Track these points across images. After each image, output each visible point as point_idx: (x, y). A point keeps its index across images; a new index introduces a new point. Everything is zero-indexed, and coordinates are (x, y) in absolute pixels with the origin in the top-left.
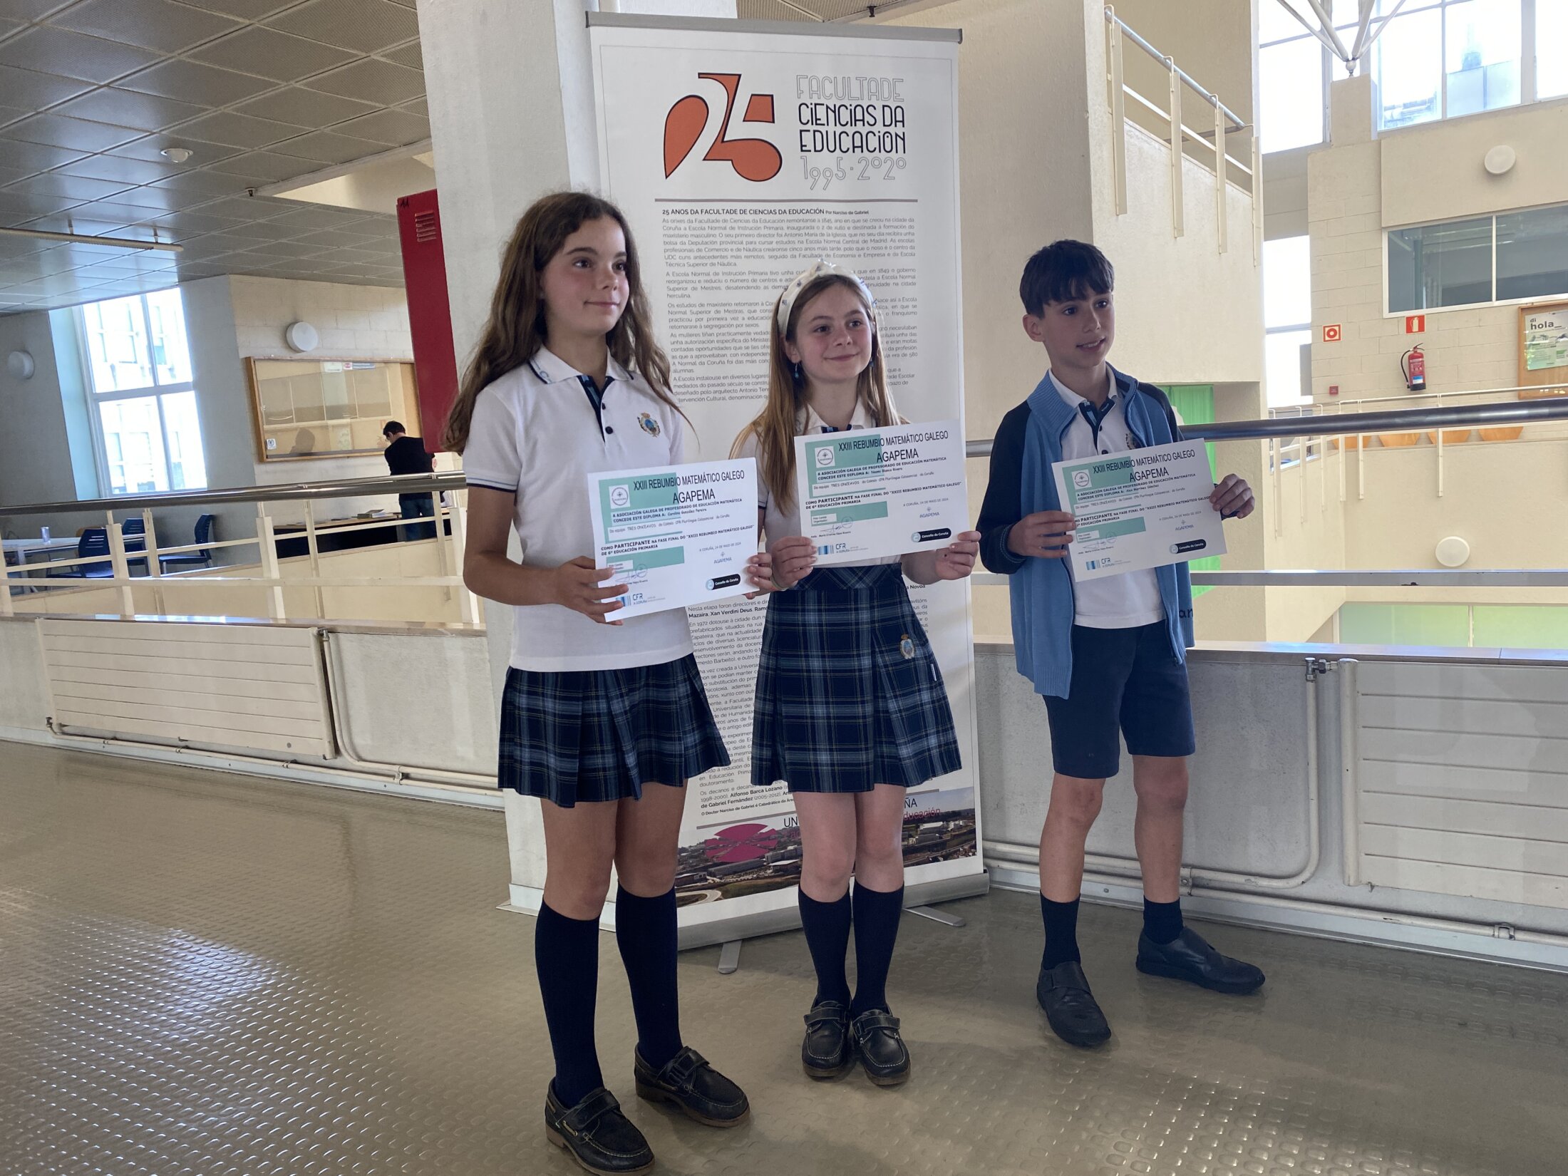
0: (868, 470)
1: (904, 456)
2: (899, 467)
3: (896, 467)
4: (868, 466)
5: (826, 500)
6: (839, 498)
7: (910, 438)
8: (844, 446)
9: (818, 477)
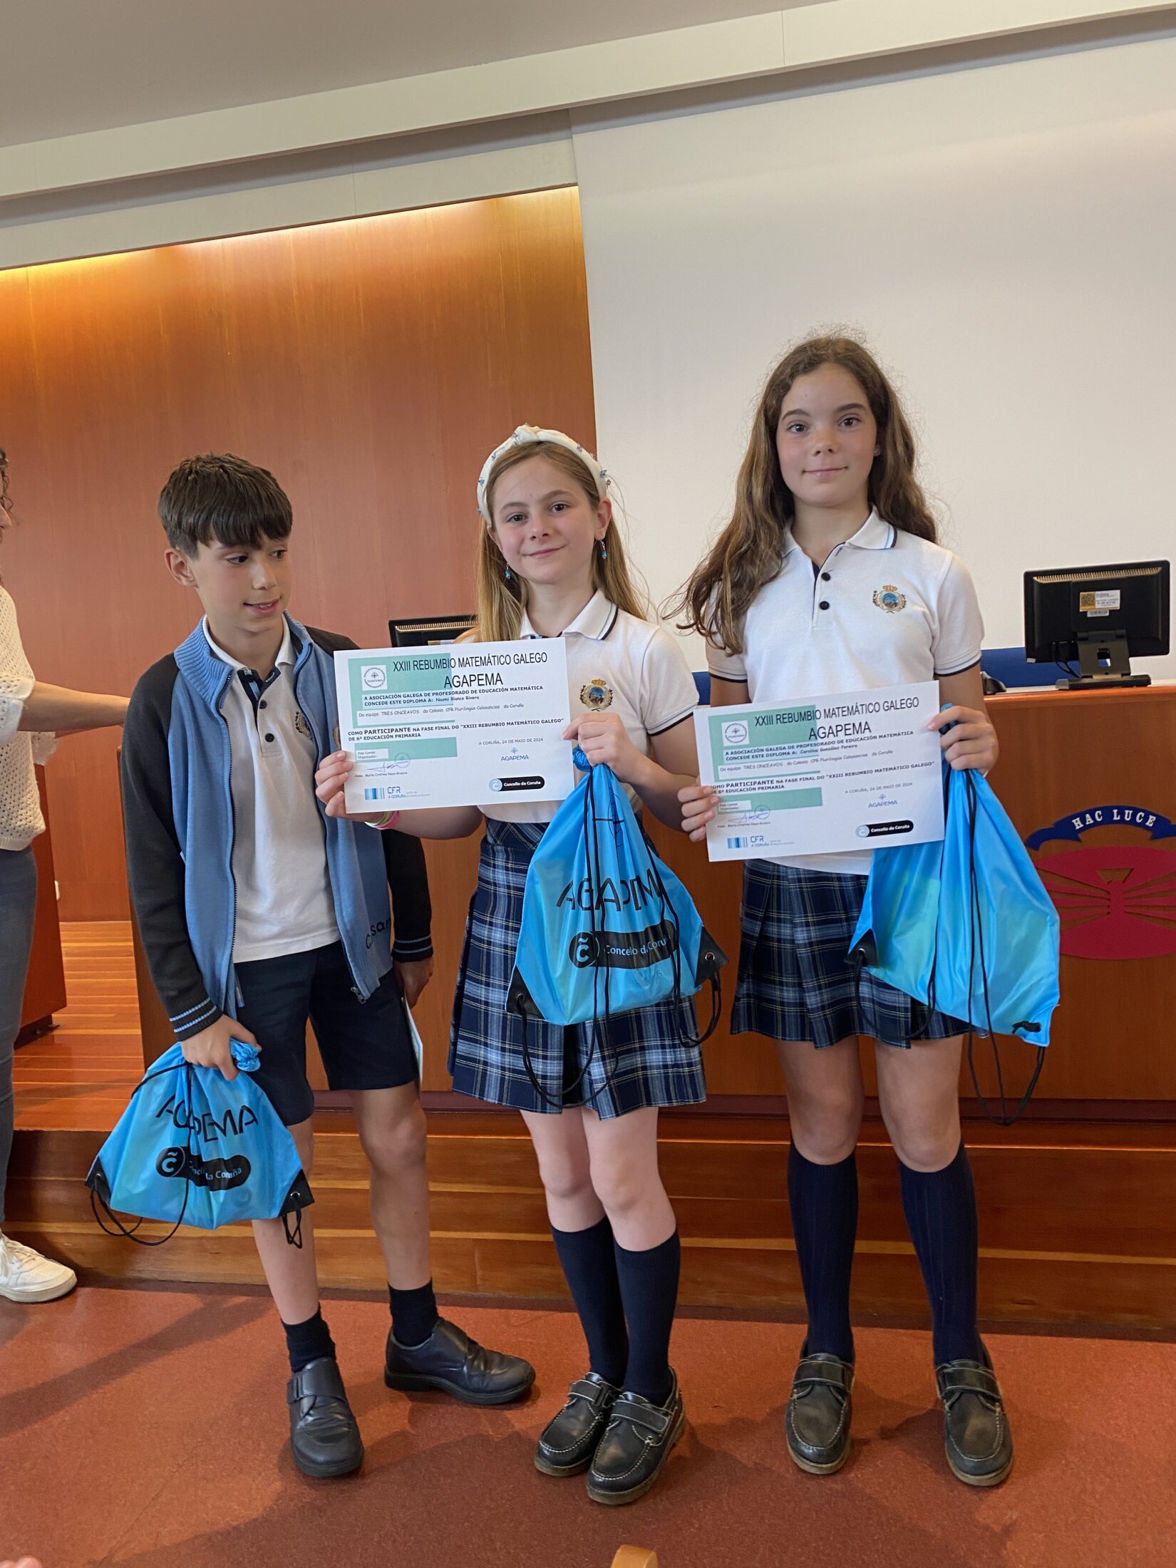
0: (431, 697)
1: (483, 682)
2: (474, 695)
3: (470, 695)
4: (431, 692)
5: (374, 732)
6: (392, 730)
7: (492, 659)
8: (400, 666)
9: (364, 701)
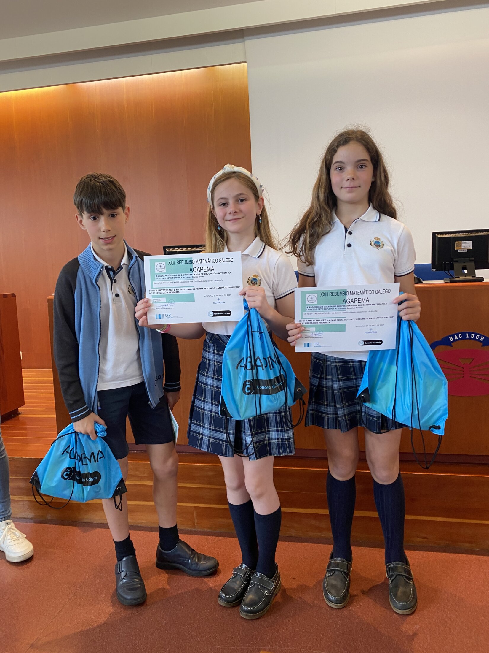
0: (184, 276)
1: (206, 270)
2: (202, 275)
3: (201, 275)
4: (184, 274)
5: (160, 290)
6: (168, 290)
7: (210, 260)
8: (172, 263)
9: (156, 277)
